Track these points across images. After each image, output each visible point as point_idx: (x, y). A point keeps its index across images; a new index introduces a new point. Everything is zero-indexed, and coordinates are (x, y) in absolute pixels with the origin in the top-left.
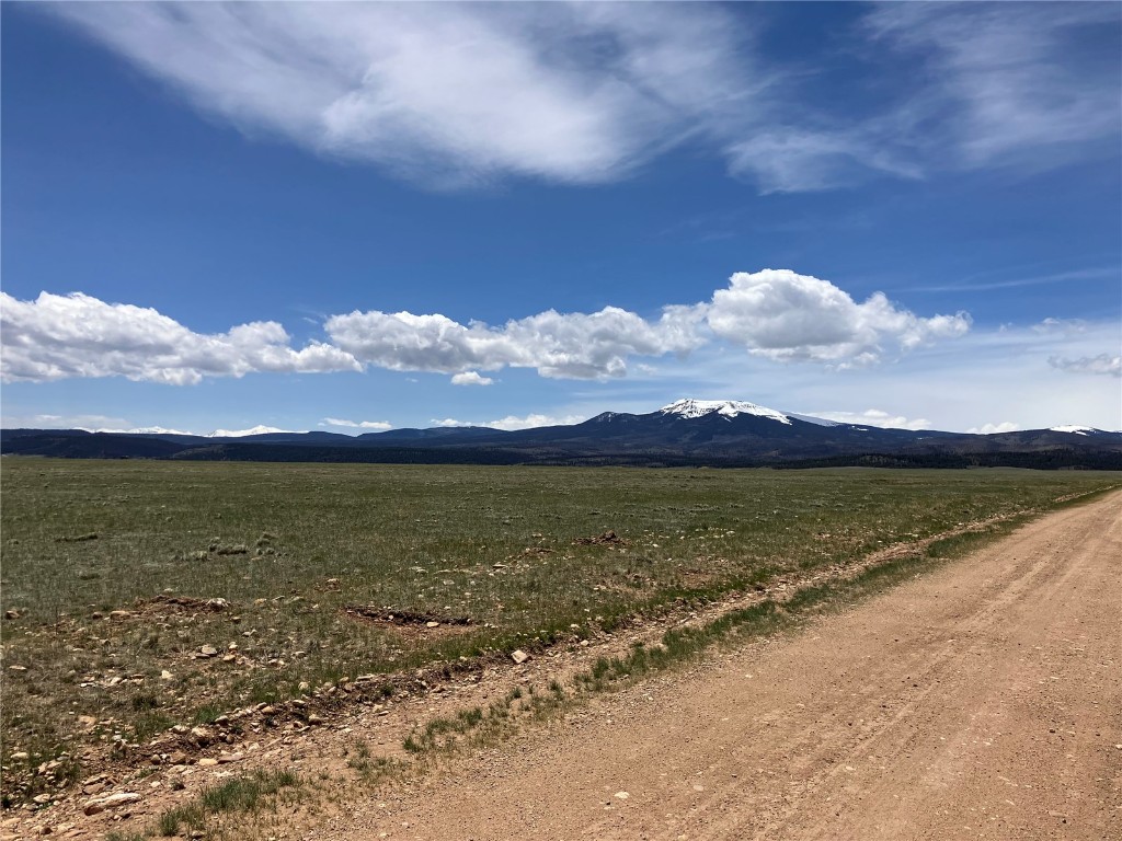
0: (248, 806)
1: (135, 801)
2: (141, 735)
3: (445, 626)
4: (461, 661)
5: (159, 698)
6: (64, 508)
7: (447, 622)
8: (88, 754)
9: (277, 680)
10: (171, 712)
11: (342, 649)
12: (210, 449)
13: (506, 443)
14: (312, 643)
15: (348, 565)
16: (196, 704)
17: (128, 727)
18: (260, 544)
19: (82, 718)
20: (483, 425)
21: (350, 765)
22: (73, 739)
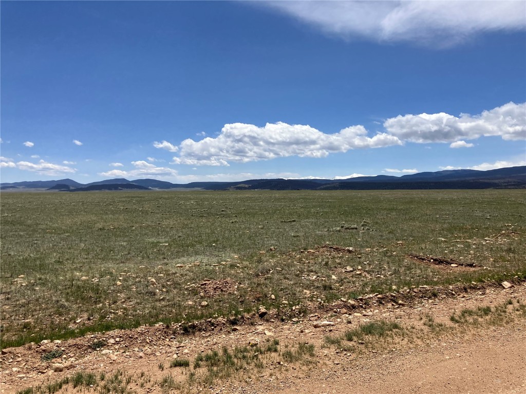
0: (381, 334)
1: (333, 325)
2: (328, 300)
3: (460, 266)
4: (473, 284)
5: (333, 287)
6: (281, 209)
7: (462, 265)
8: (309, 305)
9: (382, 284)
10: (338, 292)
11: (410, 273)
12: (333, 185)
13: (482, 177)
14: (395, 269)
15: (406, 236)
16: (348, 291)
17: (322, 296)
18: (363, 225)
19: (305, 291)
20: (468, 168)
21: (425, 324)
22: (303, 298)
